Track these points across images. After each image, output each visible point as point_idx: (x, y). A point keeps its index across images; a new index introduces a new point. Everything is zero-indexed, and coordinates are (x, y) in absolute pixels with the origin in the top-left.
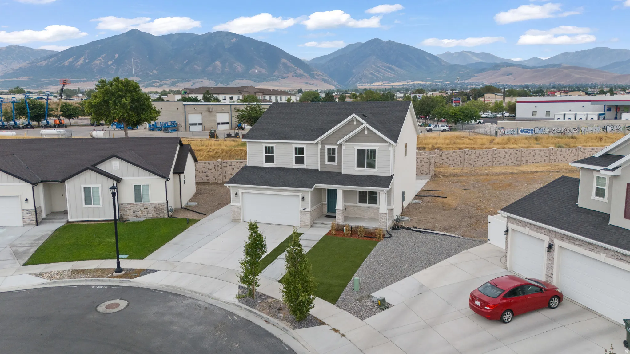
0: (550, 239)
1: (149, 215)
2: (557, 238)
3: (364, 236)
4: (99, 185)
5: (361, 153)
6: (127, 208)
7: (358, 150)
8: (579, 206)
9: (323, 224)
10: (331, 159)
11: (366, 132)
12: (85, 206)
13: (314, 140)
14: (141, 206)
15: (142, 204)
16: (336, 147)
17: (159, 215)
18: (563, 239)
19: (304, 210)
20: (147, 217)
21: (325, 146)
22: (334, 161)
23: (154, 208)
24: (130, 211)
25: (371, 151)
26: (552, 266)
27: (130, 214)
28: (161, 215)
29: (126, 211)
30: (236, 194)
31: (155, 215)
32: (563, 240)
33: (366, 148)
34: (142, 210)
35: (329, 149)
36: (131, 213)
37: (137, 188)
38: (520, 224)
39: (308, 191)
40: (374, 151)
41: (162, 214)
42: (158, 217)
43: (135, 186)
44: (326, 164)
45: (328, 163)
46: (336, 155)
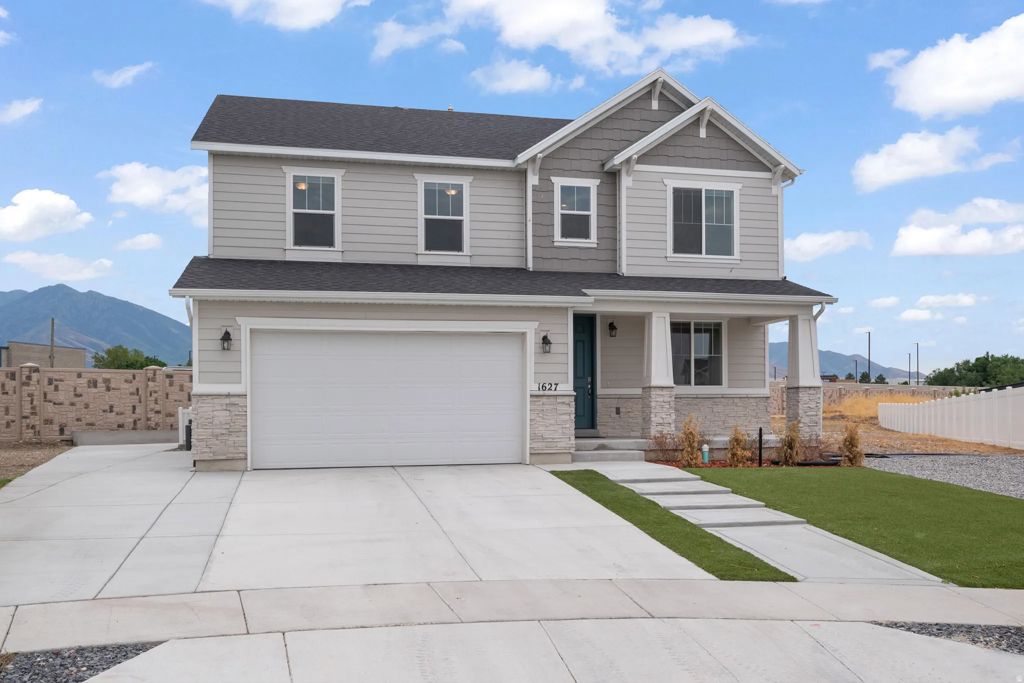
5: (686, 201)
7: (677, 192)
10: (575, 227)
13: (517, 156)
16: (591, 182)
19: (548, 392)
21: (554, 179)
22: (586, 234)
25: (720, 195)
30: (227, 338)
33: (704, 186)
35: (566, 190)
39: (563, 310)
40: (729, 197)
44: (556, 244)
45: (564, 240)
46: (593, 212)
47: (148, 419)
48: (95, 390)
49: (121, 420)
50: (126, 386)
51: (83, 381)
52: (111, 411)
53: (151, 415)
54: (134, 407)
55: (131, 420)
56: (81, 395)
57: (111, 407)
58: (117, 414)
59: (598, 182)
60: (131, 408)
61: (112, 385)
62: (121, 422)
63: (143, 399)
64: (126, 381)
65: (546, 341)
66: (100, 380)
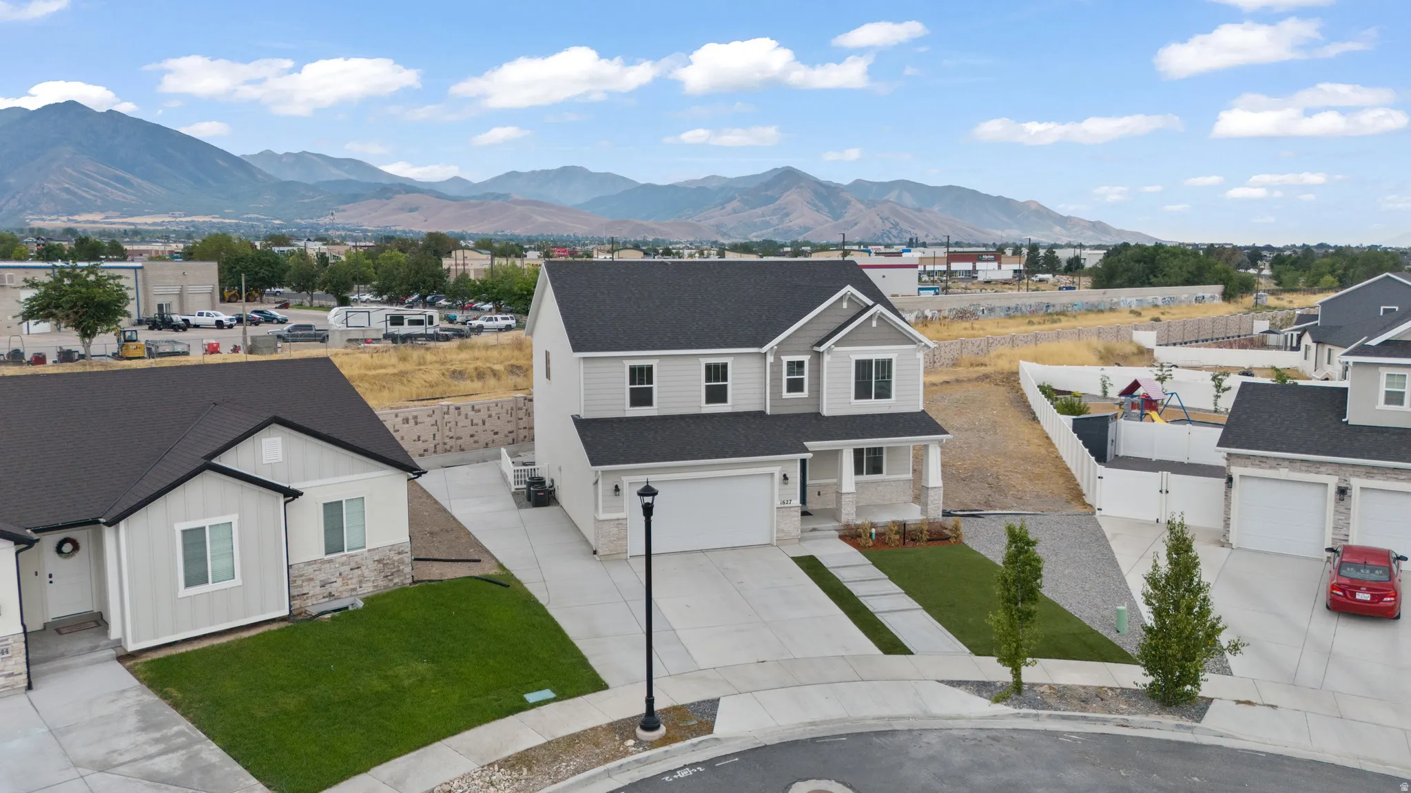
0: (1339, 479)
1: (364, 585)
2: (1358, 476)
3: (929, 540)
4: (233, 518)
5: (863, 367)
6: (301, 576)
7: (858, 363)
8: (1349, 423)
9: (814, 530)
10: (795, 386)
11: (874, 324)
12: (183, 592)
13: (761, 346)
14: (343, 564)
15: (345, 558)
16: (806, 358)
17: (391, 580)
18: (1372, 475)
19: (786, 505)
20: (360, 591)
21: (782, 358)
22: (801, 390)
23: (379, 561)
24: (312, 584)
25: (883, 362)
26: (1347, 522)
27: (311, 593)
28: (396, 581)
29: (301, 586)
30: (617, 489)
31: (381, 583)
32: (1372, 477)
33: (874, 357)
34: (344, 574)
35: (790, 364)
36: (313, 589)
37: (333, 511)
38: (1263, 465)
39: (795, 460)
40: (890, 361)
41: (399, 576)
42: (387, 587)
43: (325, 505)
44: (783, 397)
45: (789, 394)
46: (806, 377)
47: (445, 444)
48: (407, 426)
49: (425, 446)
50: (429, 419)
51: (399, 419)
52: (419, 440)
53: (447, 440)
54: (434, 435)
55: (433, 445)
56: (398, 431)
57: (419, 437)
58: (423, 442)
59: (809, 357)
60: (432, 436)
61: (419, 420)
62: (426, 447)
63: (440, 427)
64: (429, 416)
65: (785, 477)
66: (410, 417)
